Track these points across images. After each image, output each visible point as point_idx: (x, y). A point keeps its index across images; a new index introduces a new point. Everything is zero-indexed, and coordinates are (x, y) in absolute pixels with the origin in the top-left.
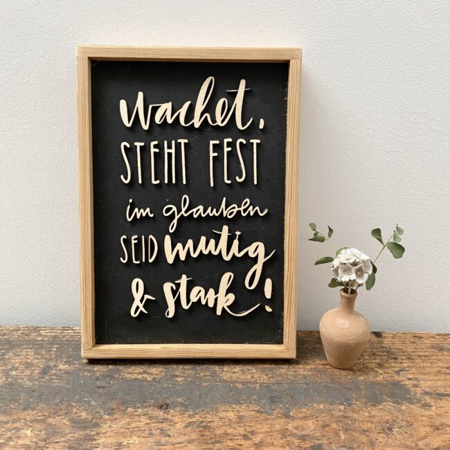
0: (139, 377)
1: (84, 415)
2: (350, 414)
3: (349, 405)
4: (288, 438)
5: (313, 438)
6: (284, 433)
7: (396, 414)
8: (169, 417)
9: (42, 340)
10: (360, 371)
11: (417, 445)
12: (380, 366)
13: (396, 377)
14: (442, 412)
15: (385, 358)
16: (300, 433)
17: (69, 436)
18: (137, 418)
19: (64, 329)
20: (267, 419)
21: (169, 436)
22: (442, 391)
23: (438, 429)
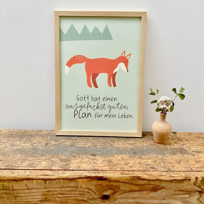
0: (83, 146)
1: (64, 158)
2: (165, 158)
3: (164, 155)
4: (142, 165)
5: (151, 165)
6: (140, 163)
7: (182, 158)
8: (96, 158)
9: (43, 134)
10: (168, 144)
11: (190, 167)
12: (176, 143)
13: (182, 147)
14: (199, 157)
15: (177, 140)
16: (146, 163)
17: (60, 164)
18: (84, 159)
19: (51, 131)
20: (133, 159)
21: (97, 164)
22: (200, 151)
23: (198, 162)
